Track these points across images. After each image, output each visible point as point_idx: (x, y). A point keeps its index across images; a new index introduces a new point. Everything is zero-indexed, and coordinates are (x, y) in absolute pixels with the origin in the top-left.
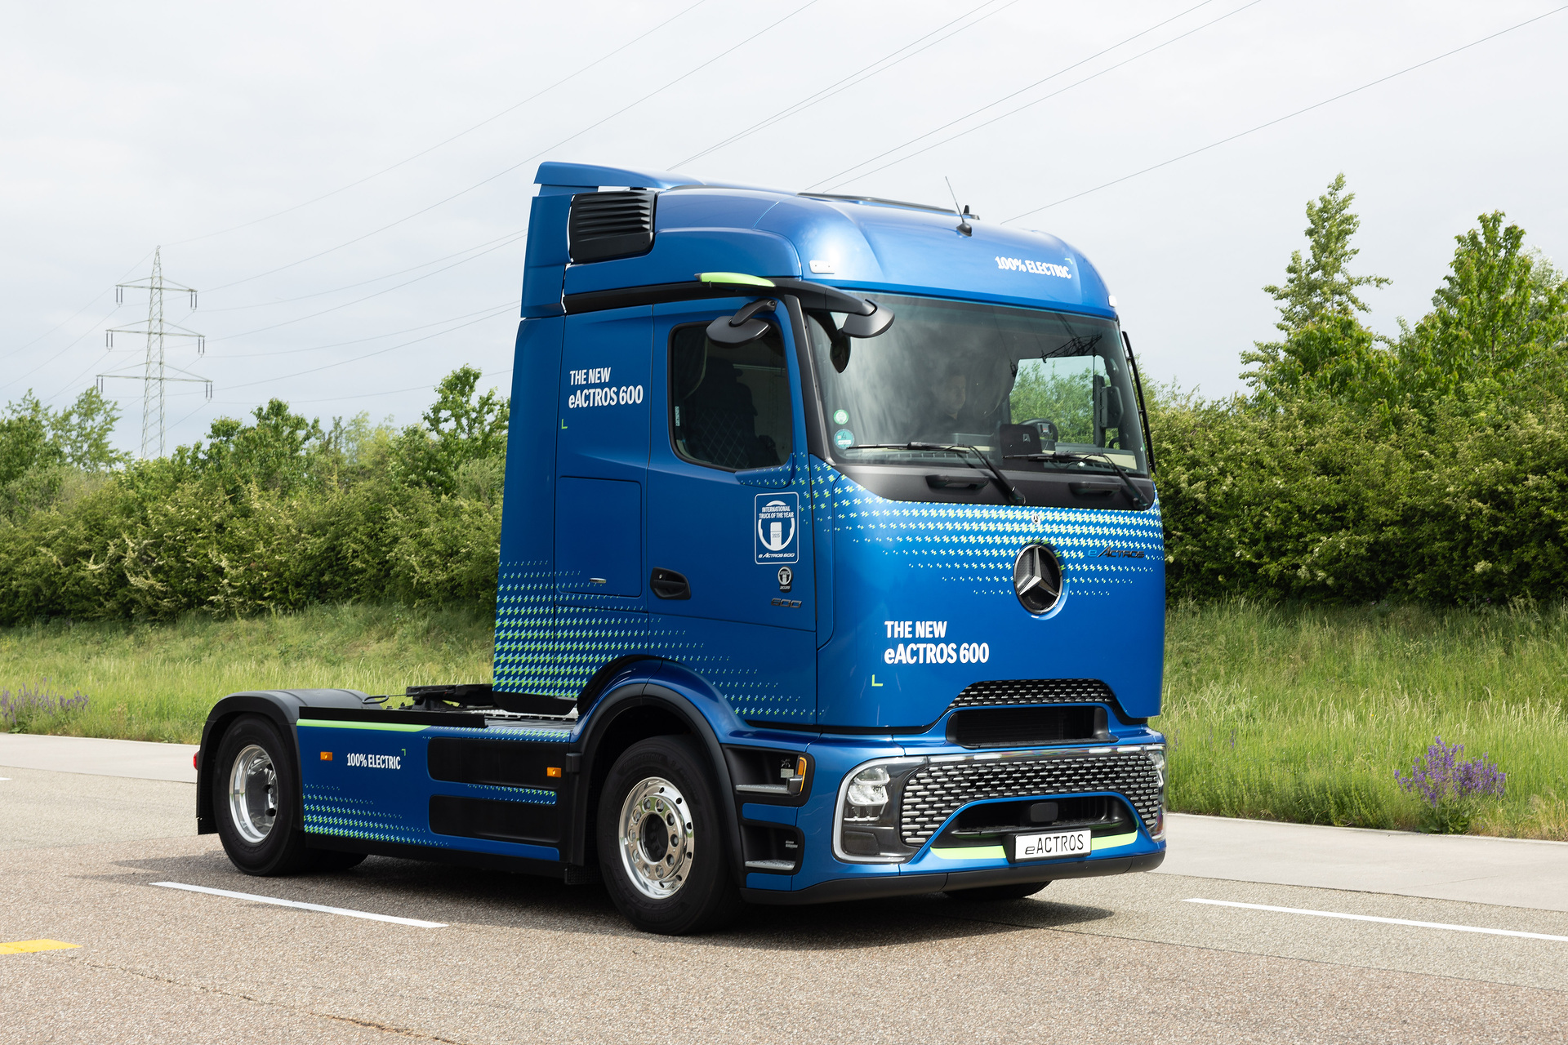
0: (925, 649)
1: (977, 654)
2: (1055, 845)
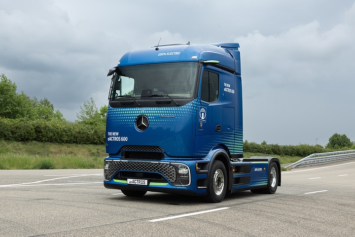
0: (114, 138)
1: (125, 139)
2: (137, 182)
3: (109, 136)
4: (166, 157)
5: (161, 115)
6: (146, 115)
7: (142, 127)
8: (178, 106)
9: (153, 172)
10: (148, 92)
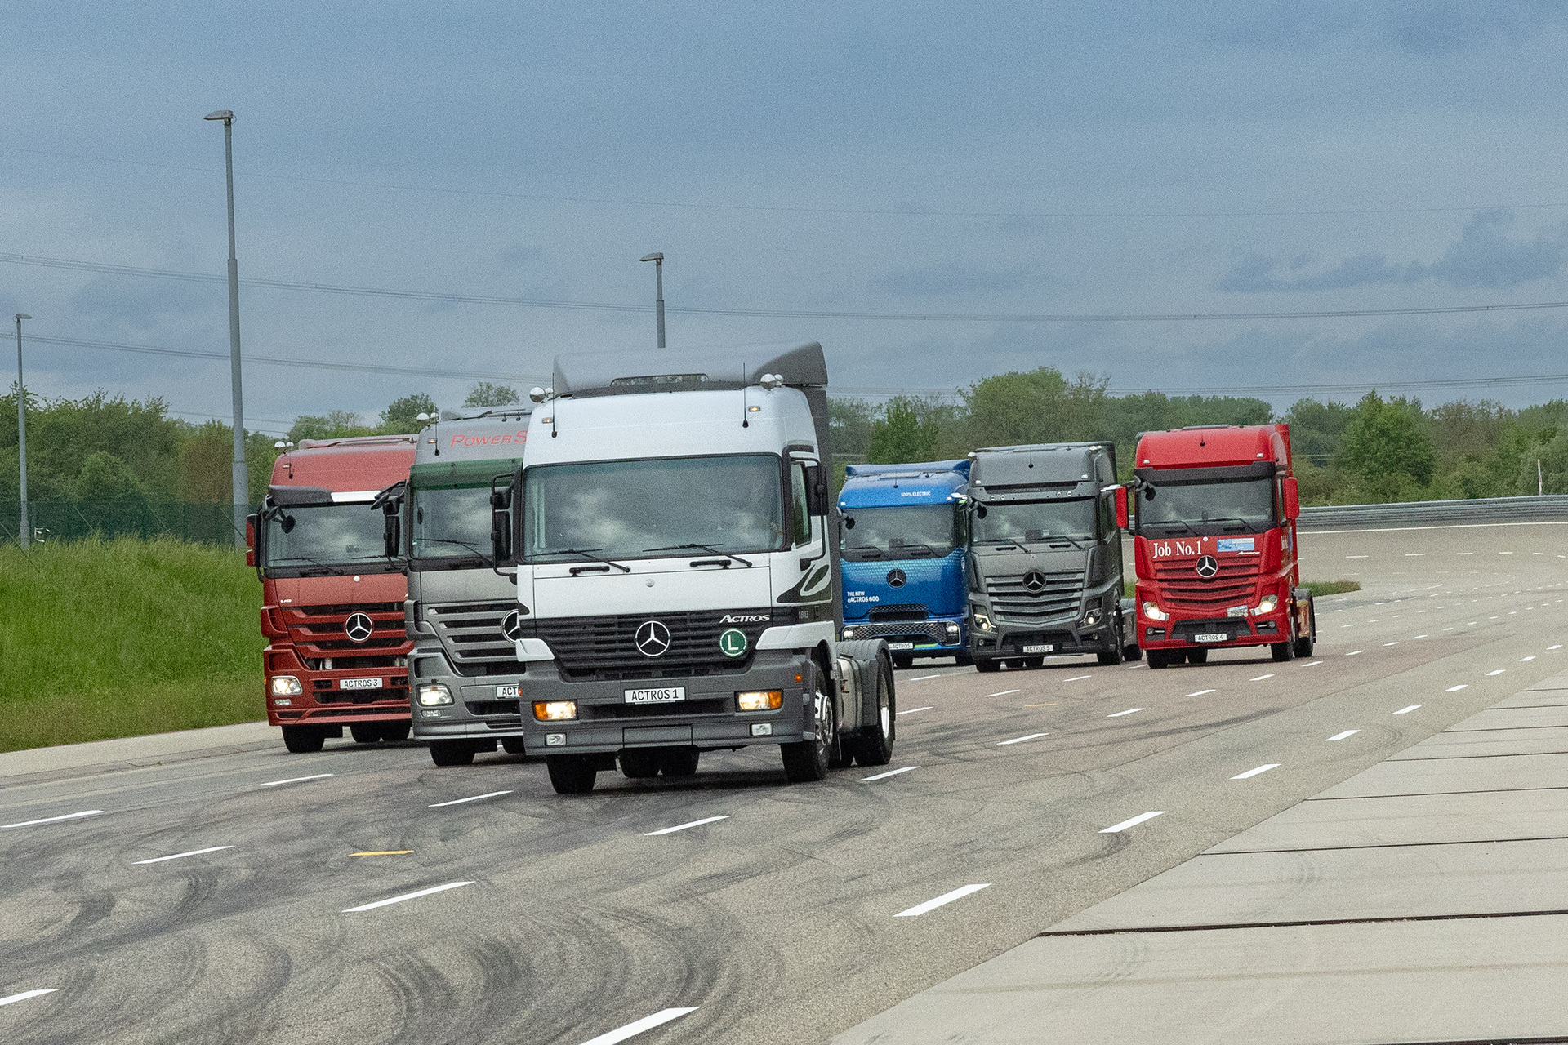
0: (859, 599)
1: (876, 599)
3: (850, 597)
4: (930, 615)
5: (920, 568)
6: (902, 569)
7: (896, 583)
8: (939, 557)
9: (918, 633)
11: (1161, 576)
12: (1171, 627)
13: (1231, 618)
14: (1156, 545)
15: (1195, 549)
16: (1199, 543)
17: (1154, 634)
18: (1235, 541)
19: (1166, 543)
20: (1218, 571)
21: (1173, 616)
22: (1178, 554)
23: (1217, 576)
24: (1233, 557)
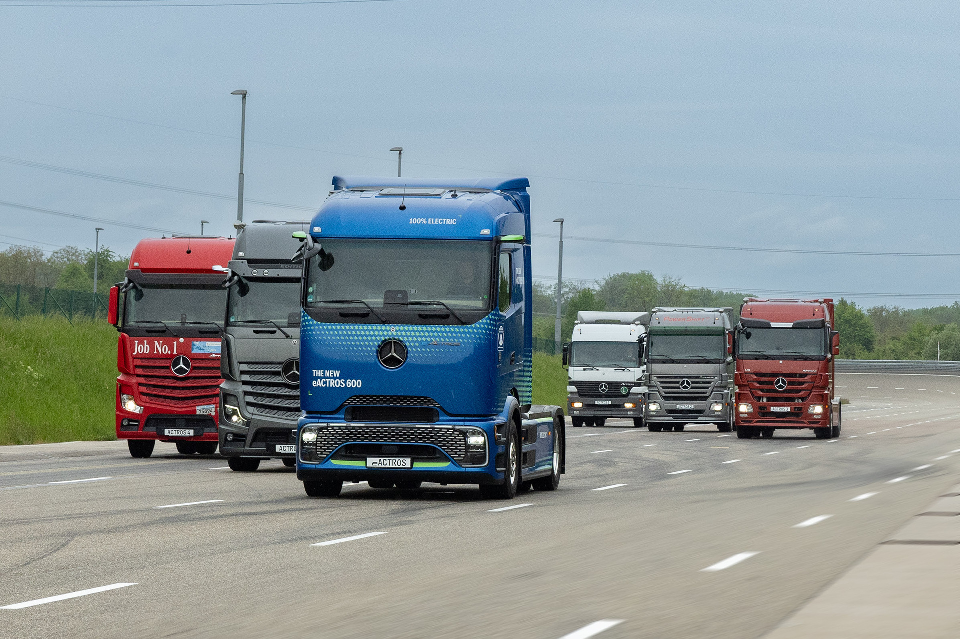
0: (330, 381)
1: (357, 383)
2: (389, 463)
3: (316, 378)
4: (443, 416)
5: (433, 339)
6: (401, 339)
7: (392, 361)
8: (463, 324)
9: (421, 443)
10: (400, 296)
11: (140, 371)
12: (143, 422)
13: (200, 415)
14: (137, 342)
15: (172, 348)
16: (175, 343)
17: (129, 425)
18: (209, 343)
19: (146, 341)
20: (191, 372)
21: (146, 409)
22: (156, 352)
23: (190, 375)
24: (206, 358)
